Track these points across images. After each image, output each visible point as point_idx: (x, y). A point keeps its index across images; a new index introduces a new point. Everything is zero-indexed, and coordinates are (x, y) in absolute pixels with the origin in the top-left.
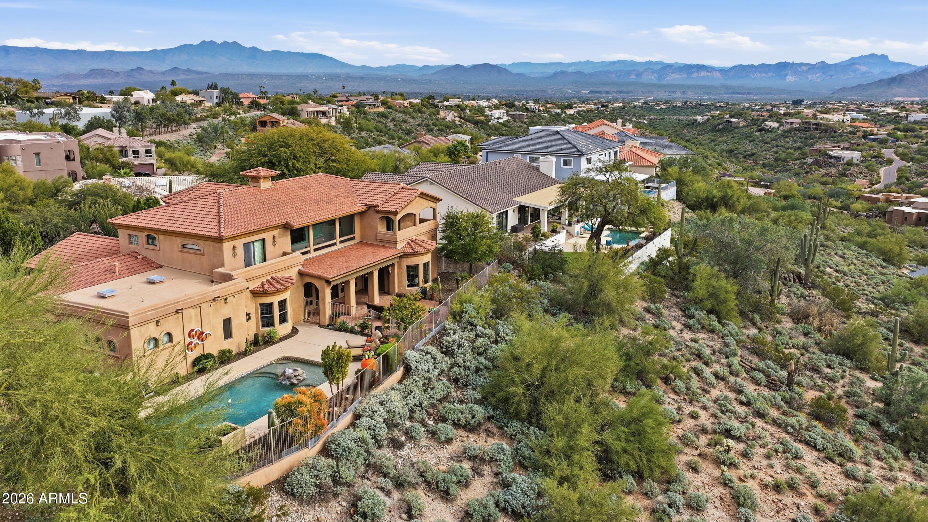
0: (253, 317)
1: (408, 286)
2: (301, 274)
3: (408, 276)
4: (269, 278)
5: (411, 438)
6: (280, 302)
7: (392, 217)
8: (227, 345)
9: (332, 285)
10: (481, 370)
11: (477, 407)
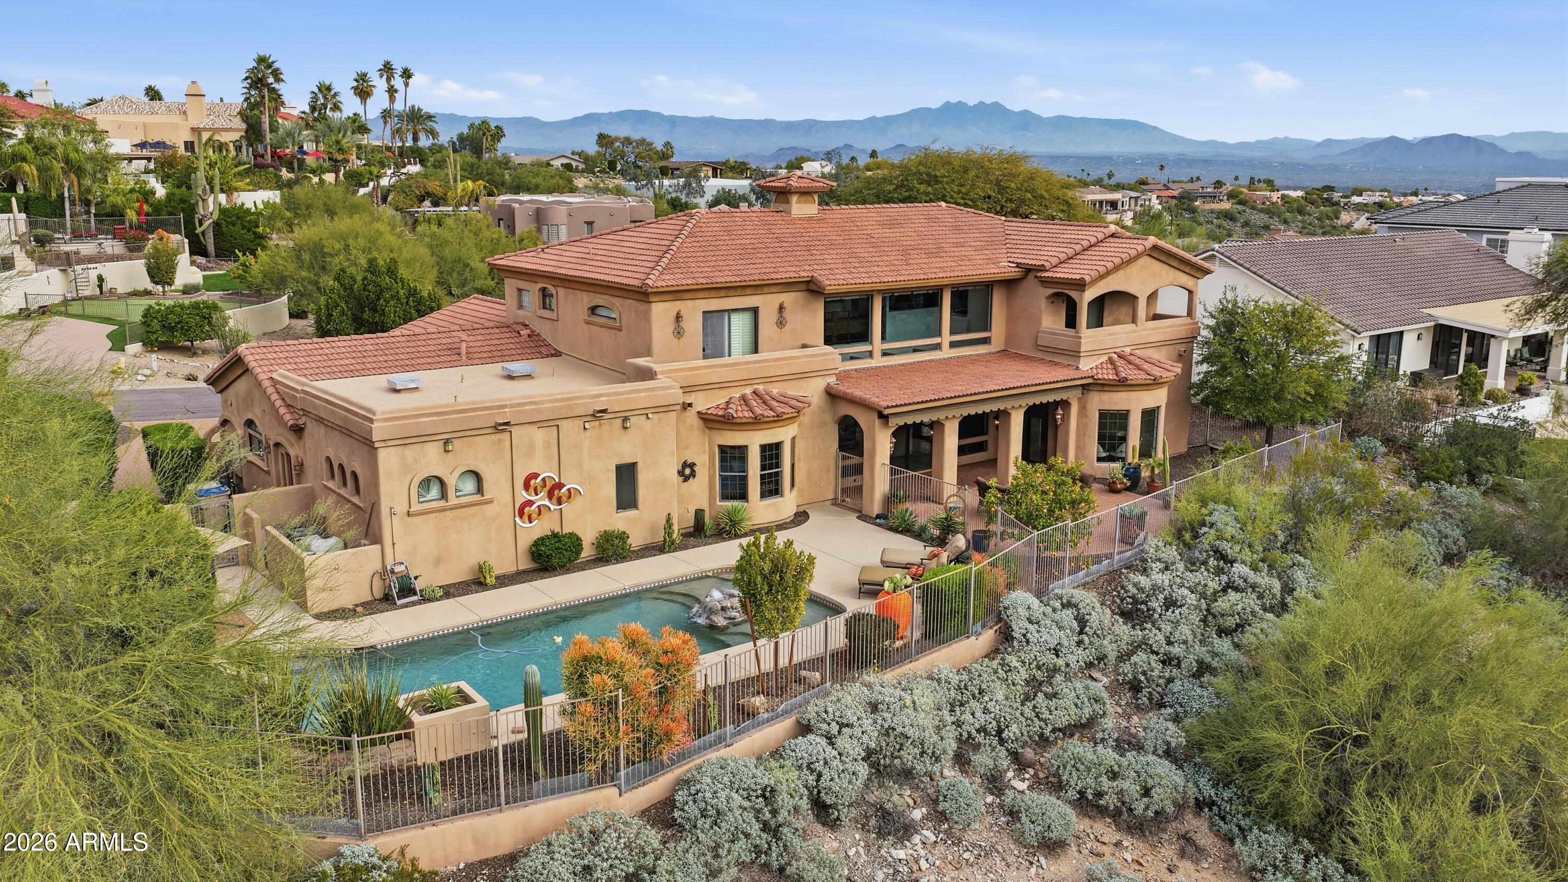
0: (702, 472)
1: (1100, 459)
2: (832, 395)
3: (1101, 438)
4: (748, 391)
5: (939, 817)
6: (764, 448)
7: (1074, 294)
8: (621, 521)
9: (895, 423)
10: (1213, 671)
11: (1164, 768)
